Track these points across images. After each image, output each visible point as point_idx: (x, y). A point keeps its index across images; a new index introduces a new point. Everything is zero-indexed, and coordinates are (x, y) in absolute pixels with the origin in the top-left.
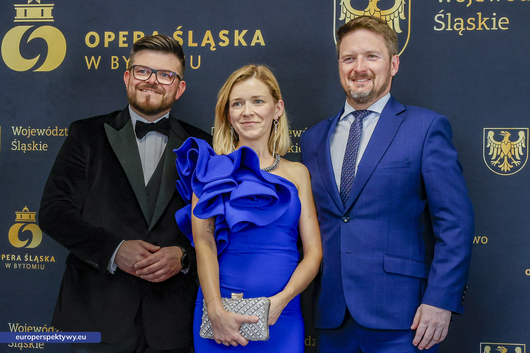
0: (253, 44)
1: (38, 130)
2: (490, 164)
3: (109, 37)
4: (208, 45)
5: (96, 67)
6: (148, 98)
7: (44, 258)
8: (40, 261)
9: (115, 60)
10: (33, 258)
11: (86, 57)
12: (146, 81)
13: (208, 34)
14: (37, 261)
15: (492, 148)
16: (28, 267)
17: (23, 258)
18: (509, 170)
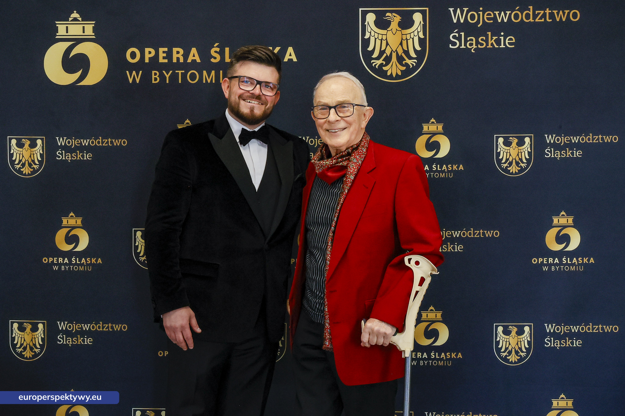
0: (286, 60)
1: (82, 140)
3: (149, 53)
5: (138, 81)
6: (252, 109)
7: (91, 260)
8: (88, 262)
9: (155, 74)
10: (80, 261)
11: (127, 72)
12: (250, 92)
14: (84, 263)
15: (502, 152)
16: (76, 268)
17: (70, 261)
18: (517, 171)
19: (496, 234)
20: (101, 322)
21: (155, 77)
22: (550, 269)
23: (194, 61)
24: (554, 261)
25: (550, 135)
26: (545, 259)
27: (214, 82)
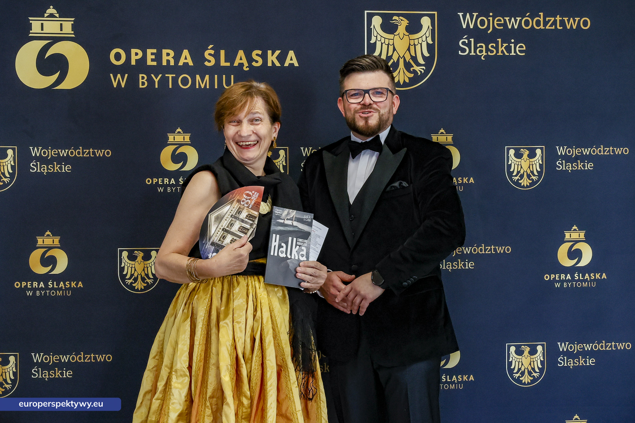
0: (286, 64)
1: (60, 150)
2: (511, 180)
3: (136, 54)
4: (241, 65)
5: (123, 85)
7: (70, 284)
8: (67, 287)
9: (143, 78)
10: (58, 284)
11: (111, 75)
13: (241, 53)
14: (62, 287)
15: (513, 165)
16: (53, 294)
17: (46, 285)
18: (528, 185)
19: (508, 249)
20: (82, 353)
21: (143, 81)
22: (562, 285)
23: (186, 64)
24: (566, 277)
25: (561, 147)
26: (557, 275)
27: (208, 87)
